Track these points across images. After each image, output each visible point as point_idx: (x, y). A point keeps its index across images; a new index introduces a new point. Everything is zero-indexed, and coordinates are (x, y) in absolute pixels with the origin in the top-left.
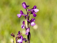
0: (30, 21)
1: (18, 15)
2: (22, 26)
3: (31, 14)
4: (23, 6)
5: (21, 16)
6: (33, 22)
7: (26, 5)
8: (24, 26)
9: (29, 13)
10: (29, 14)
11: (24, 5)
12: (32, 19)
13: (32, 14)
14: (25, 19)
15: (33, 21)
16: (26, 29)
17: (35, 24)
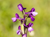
0: (27, 26)
1: (13, 19)
2: (17, 32)
3: (28, 17)
5: (16, 20)
7: (23, 7)
9: (26, 16)
10: (26, 18)
11: (20, 7)
12: (29, 24)
13: (30, 17)
14: (21, 23)
15: (31, 26)
17: (33, 30)
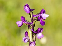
0: (36, 31)
1: (18, 23)
2: (24, 39)
3: (37, 21)
4: (25, 10)
5: (22, 24)
6: (40, 33)
7: (30, 9)
8: (26, 38)
9: (35, 20)
10: (34, 22)
13: (39, 21)
16: (30, 43)
17: (43, 36)
